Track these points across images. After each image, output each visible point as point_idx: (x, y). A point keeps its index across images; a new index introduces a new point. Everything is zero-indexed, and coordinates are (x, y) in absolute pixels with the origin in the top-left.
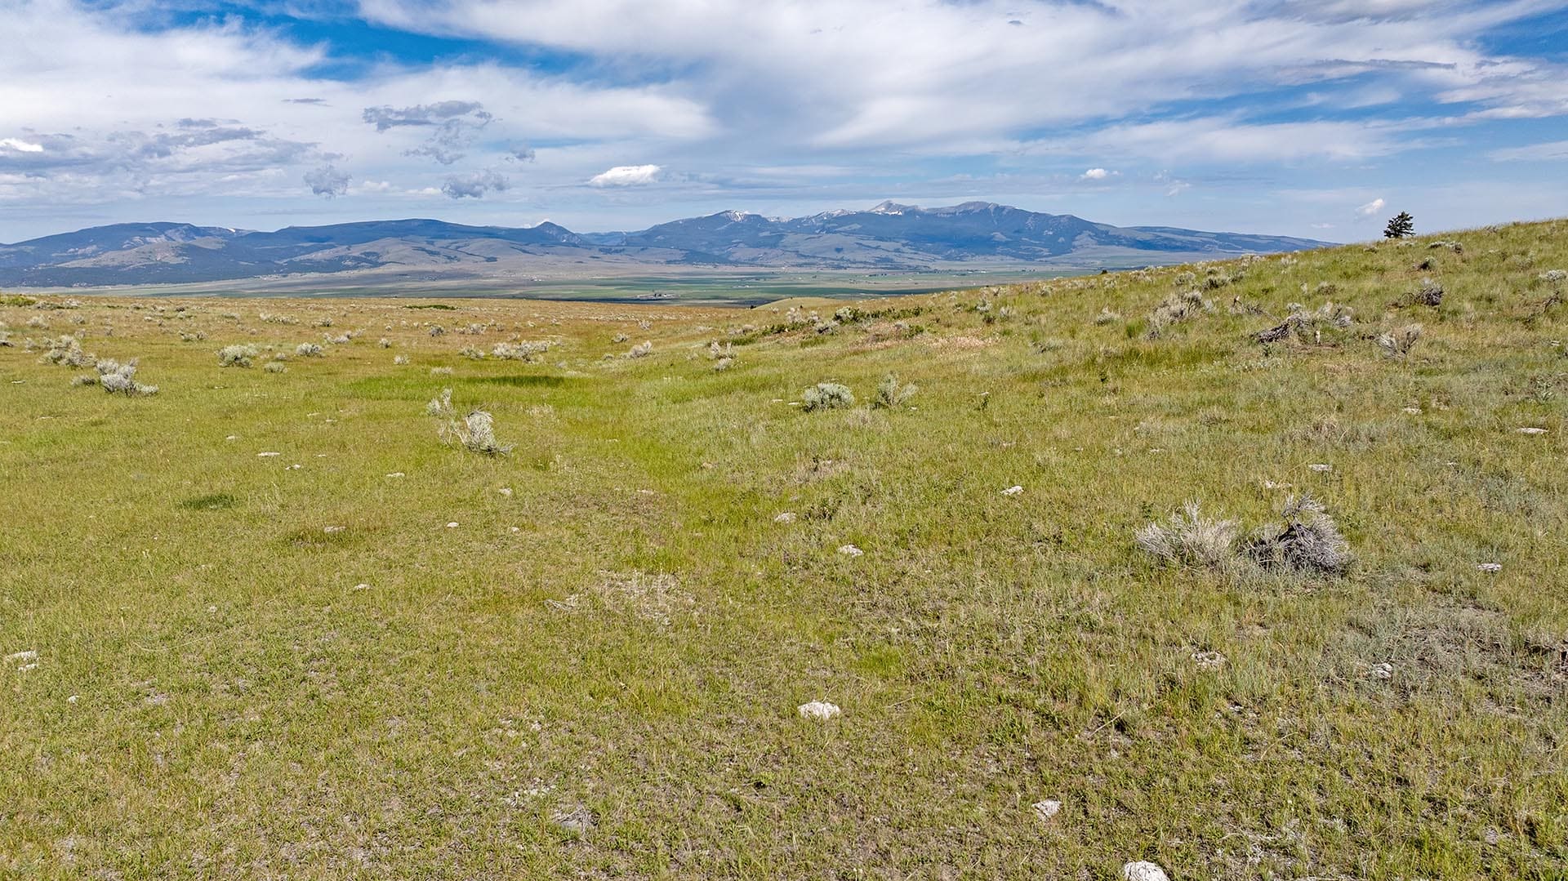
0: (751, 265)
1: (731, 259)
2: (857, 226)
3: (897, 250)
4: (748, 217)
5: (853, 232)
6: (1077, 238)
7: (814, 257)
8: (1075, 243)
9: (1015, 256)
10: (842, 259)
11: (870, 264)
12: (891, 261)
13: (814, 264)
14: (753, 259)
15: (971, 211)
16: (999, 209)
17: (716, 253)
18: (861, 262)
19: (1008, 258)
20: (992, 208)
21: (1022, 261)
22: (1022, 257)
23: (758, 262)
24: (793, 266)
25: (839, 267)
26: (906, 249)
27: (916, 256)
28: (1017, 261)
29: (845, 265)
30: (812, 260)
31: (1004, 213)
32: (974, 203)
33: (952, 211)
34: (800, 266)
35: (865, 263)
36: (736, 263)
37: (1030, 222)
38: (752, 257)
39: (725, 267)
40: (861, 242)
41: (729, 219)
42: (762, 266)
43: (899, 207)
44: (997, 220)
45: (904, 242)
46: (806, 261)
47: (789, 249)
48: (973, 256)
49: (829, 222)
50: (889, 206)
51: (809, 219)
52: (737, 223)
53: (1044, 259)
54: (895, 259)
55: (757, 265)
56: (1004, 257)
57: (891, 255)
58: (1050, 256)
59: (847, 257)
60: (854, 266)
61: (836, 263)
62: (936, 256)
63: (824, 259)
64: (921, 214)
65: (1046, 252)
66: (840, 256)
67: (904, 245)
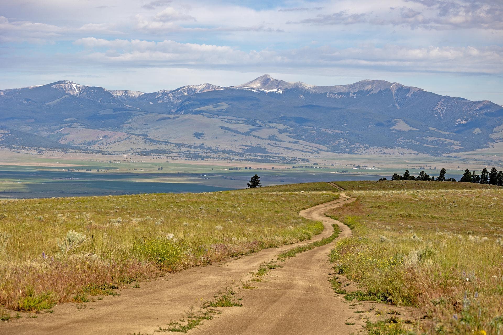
0: (85, 151)
1: (62, 142)
2: (224, 106)
3: (272, 138)
4: (87, 89)
5: (219, 113)
6: (496, 129)
7: (166, 143)
8: (493, 136)
9: (419, 149)
10: (202, 146)
11: (235, 153)
12: (263, 150)
13: (163, 152)
14: (89, 143)
15: (368, 92)
16: (402, 90)
17: (44, 134)
18: (224, 152)
19: (410, 151)
20: (394, 89)
21: (426, 156)
22: (426, 151)
23: (96, 147)
24: (138, 153)
25: (196, 157)
26: (283, 137)
27: (294, 146)
28: (421, 155)
29: (204, 155)
30: (163, 147)
31: (409, 95)
32: (373, 82)
33: (345, 90)
34: (146, 153)
35: (230, 152)
36: (66, 148)
37: (439, 107)
38: (88, 140)
39: (51, 152)
40: (227, 125)
41: (62, 92)
42: (98, 152)
43: (278, 83)
44: (400, 104)
45: (281, 126)
46: (156, 147)
47: (137, 132)
48: (367, 148)
49: (189, 99)
50: (266, 81)
51: (165, 94)
52: (73, 97)
53: (453, 154)
54: (270, 149)
55: (93, 151)
56: (405, 150)
57: (264, 144)
58: (461, 150)
59: (209, 143)
60: (215, 155)
61: (193, 151)
62: (321, 147)
63: (179, 145)
64: (307, 93)
65: (457, 145)
66: (198, 142)
67: (281, 132)
